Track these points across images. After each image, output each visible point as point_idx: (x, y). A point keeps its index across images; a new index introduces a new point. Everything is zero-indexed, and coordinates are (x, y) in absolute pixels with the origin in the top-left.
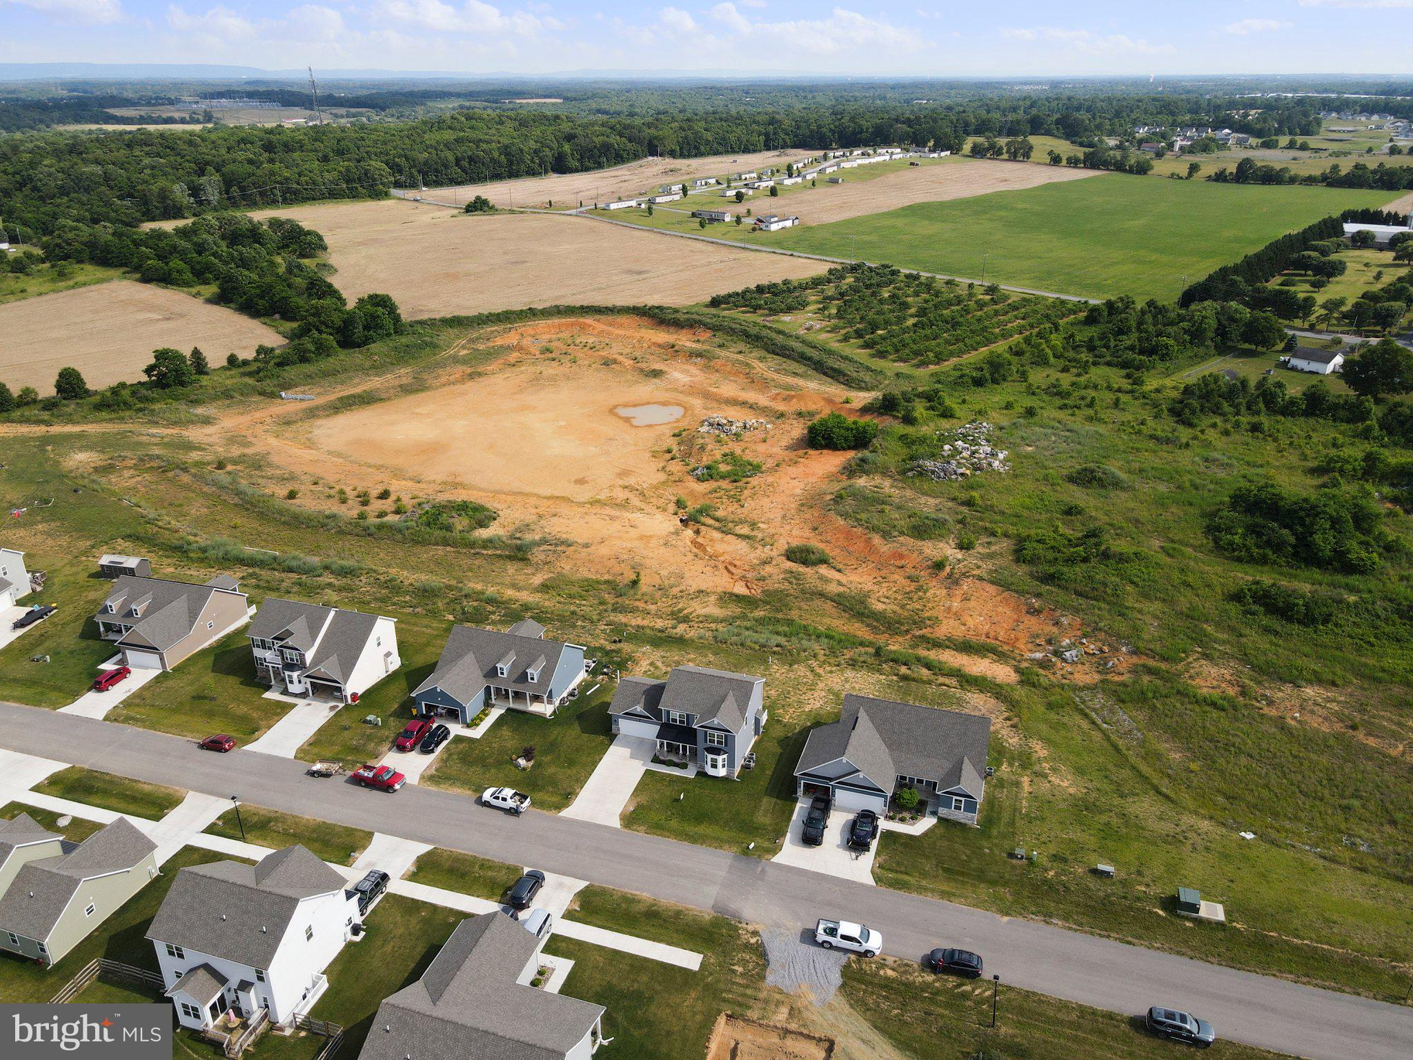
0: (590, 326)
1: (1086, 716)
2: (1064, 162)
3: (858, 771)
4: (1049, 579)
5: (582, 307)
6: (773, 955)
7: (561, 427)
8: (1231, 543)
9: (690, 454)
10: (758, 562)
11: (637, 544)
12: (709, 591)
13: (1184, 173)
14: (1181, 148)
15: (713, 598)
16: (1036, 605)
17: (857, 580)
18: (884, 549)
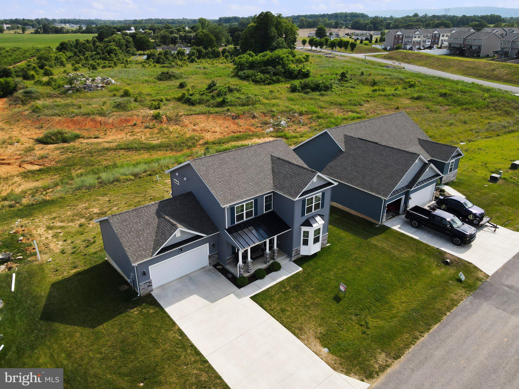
3: (426, 165)
8: (261, 79)
10: (22, 152)
12: (3, 176)
14: (7, 28)
15: (17, 179)
16: (233, 115)
17: (116, 138)
18: (110, 120)
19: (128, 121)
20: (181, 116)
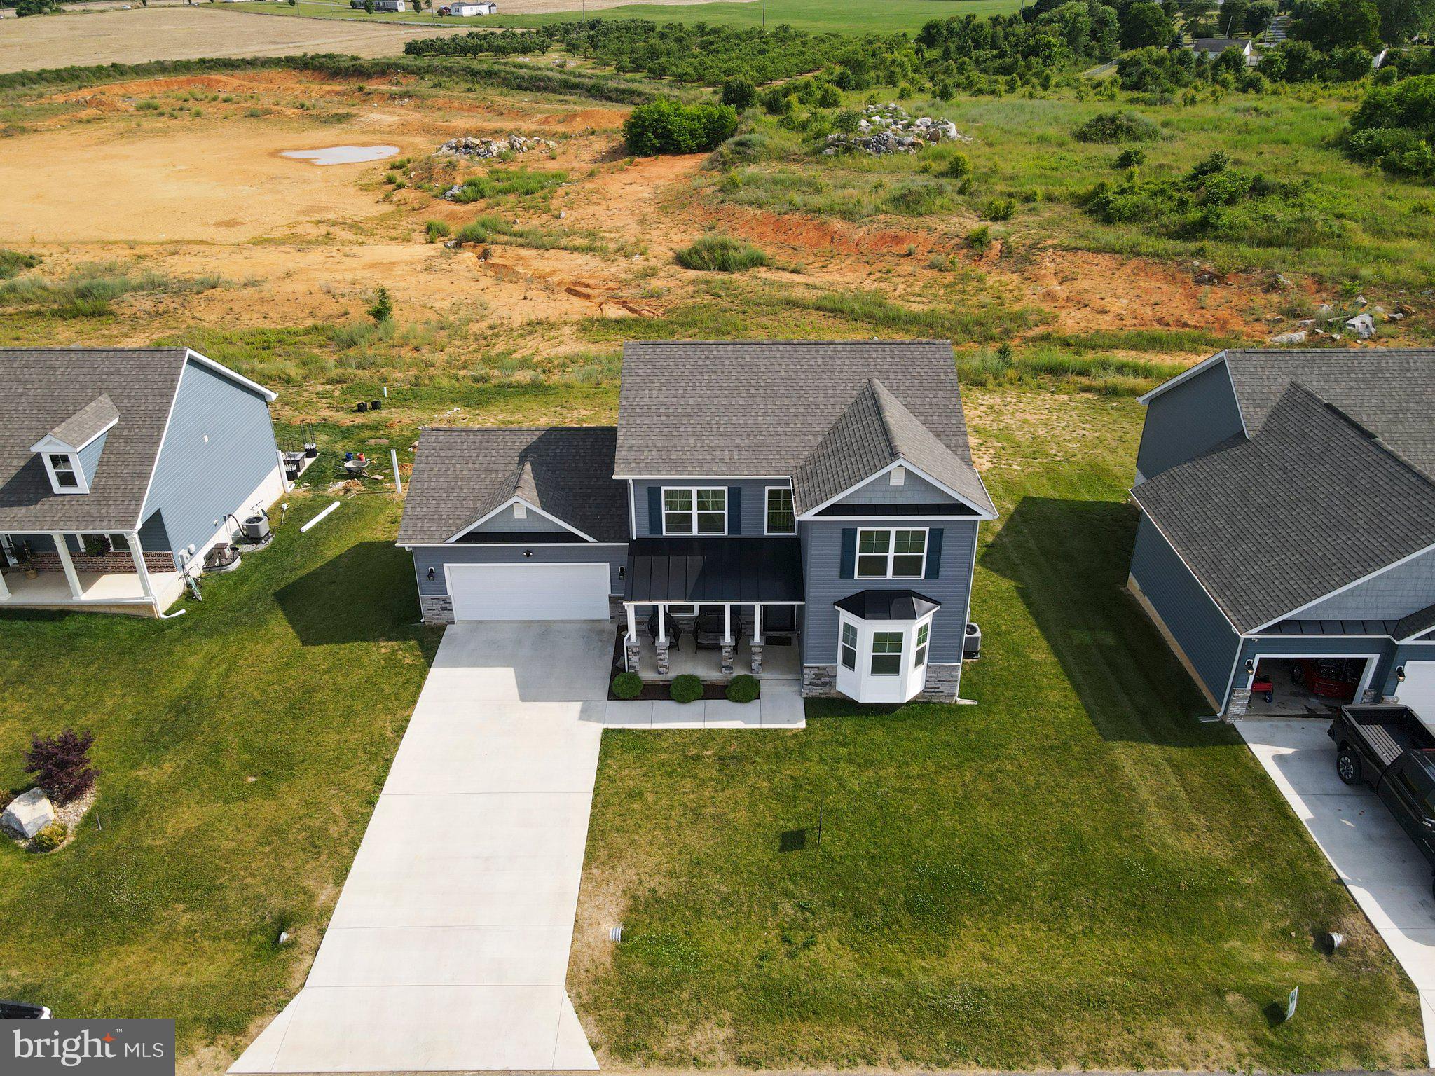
0: (219, 81)
4: (1192, 232)
5: (202, 62)
7: (180, 171)
8: (1420, 163)
11: (364, 273)
16: (1207, 269)
17: (839, 279)
18: (858, 234)
19: (897, 240)
20: (1044, 249)
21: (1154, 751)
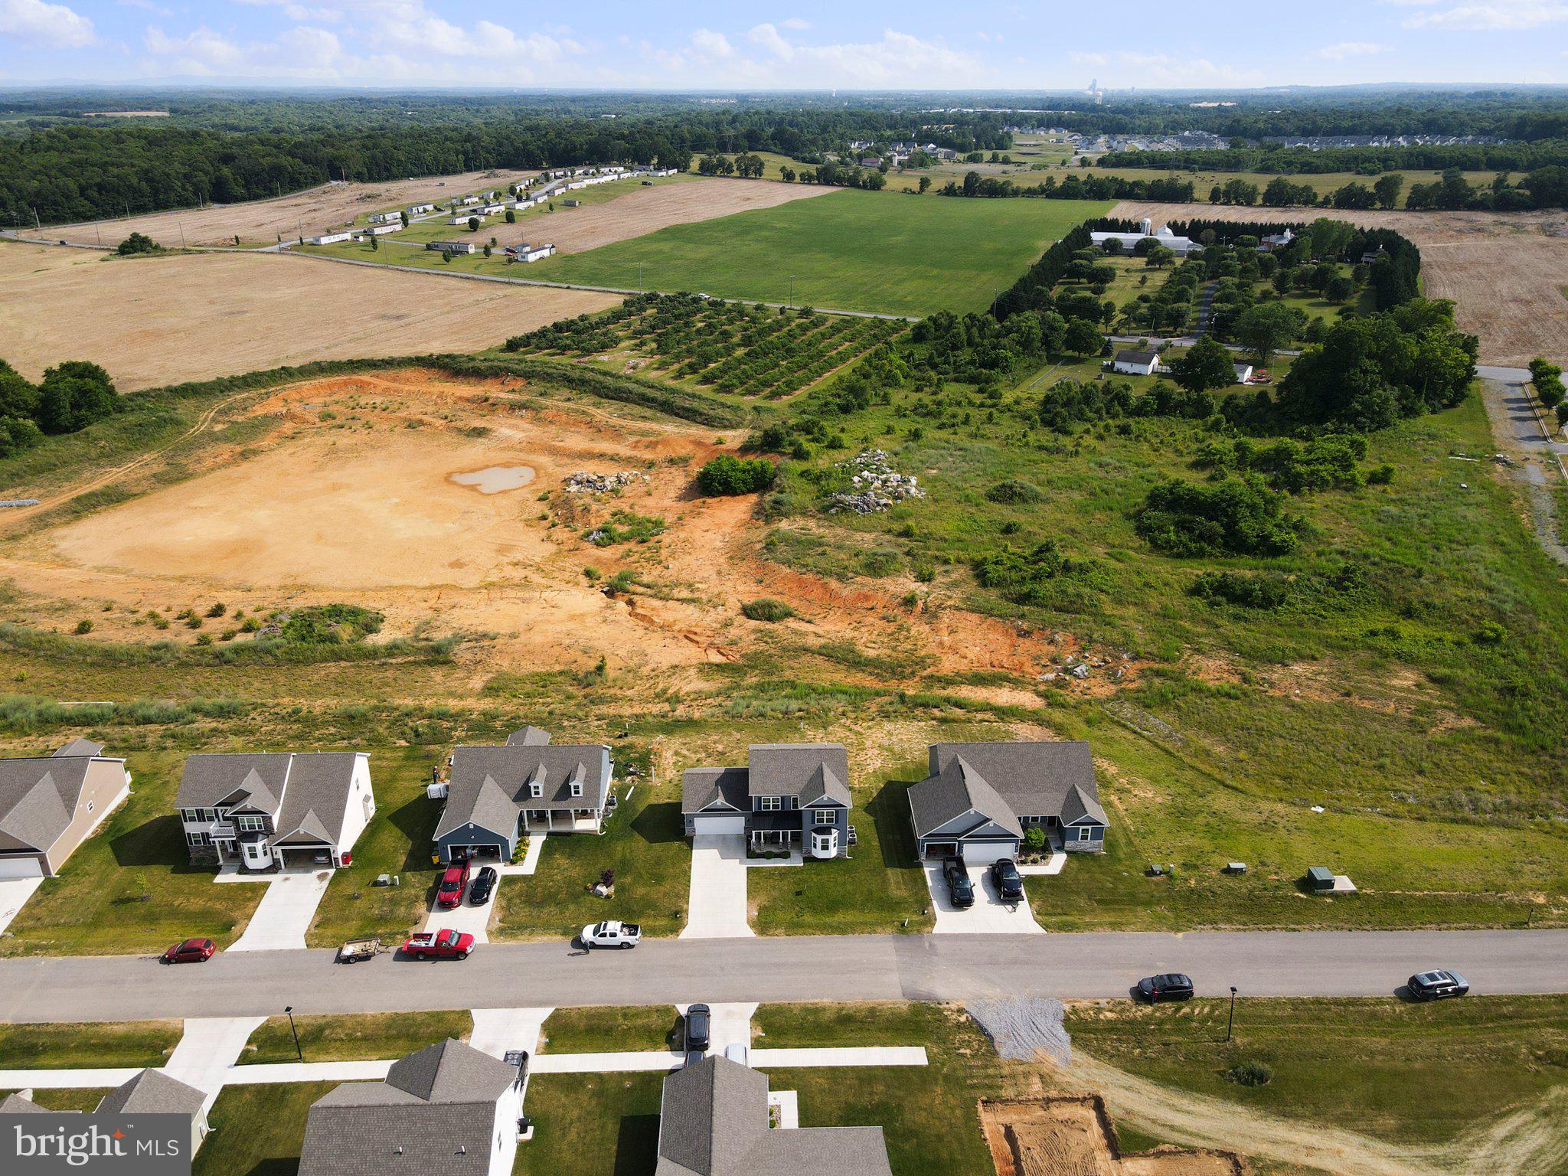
0: (370, 383)
1: (1124, 726)
2: (798, 178)
3: (987, 820)
4: (1024, 599)
5: (351, 362)
6: (992, 1028)
7: (397, 505)
8: (1168, 541)
9: (573, 518)
10: (719, 626)
11: (571, 625)
12: (683, 664)
13: (916, 187)
14: (900, 163)
15: (692, 672)
16: (1025, 627)
17: (832, 628)
20: (945, 608)
21: (898, 870)
